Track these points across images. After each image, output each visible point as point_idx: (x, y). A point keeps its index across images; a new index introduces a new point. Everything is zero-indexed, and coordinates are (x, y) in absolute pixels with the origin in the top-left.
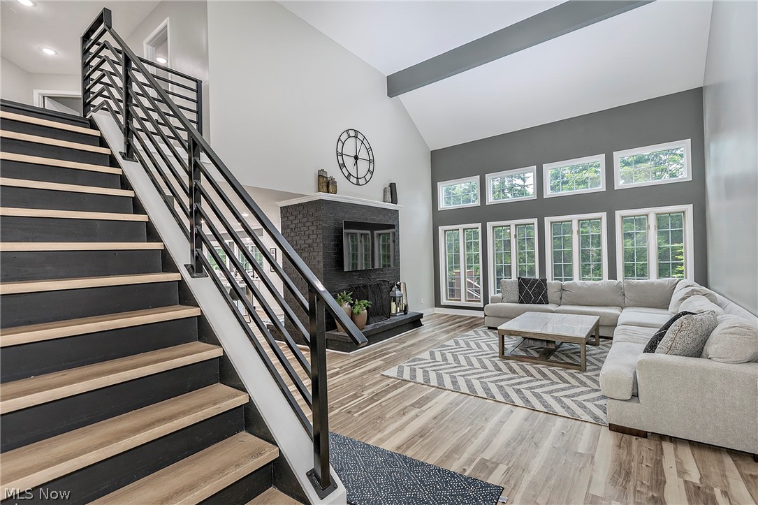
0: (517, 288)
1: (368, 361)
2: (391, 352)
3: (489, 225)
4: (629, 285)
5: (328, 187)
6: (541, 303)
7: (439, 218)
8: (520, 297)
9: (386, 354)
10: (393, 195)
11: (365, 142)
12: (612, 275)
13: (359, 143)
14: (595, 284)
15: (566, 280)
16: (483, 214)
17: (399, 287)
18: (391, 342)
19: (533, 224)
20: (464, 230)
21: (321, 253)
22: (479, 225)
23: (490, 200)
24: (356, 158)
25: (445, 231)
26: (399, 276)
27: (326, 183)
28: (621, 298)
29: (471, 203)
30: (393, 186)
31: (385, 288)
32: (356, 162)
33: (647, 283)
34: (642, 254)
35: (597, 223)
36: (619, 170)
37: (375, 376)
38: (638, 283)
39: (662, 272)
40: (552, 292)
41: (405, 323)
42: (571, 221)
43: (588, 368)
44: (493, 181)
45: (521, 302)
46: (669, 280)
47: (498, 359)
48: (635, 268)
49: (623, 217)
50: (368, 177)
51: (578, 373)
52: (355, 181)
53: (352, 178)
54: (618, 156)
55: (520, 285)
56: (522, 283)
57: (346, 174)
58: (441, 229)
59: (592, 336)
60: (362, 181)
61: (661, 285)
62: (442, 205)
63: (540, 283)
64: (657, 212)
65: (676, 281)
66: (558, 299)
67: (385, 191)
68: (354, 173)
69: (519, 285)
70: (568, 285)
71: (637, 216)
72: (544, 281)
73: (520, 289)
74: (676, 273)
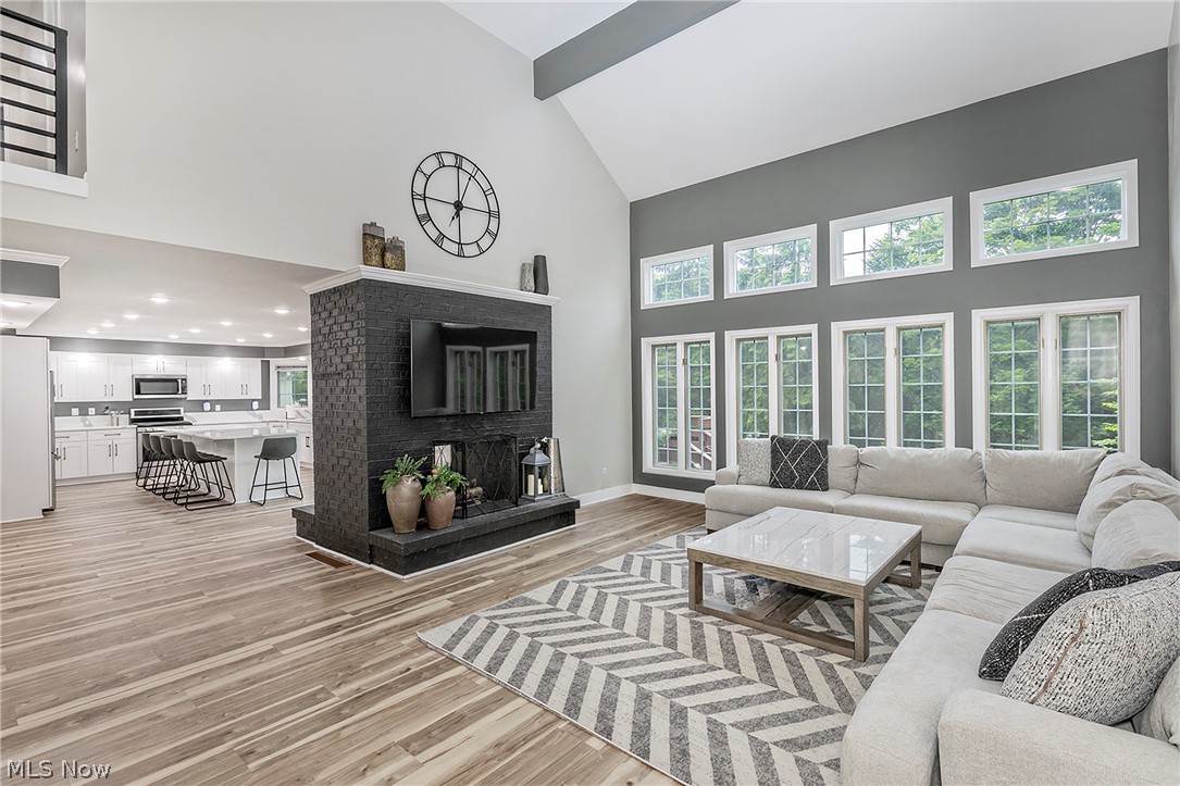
0: (768, 455)
1: (424, 599)
2: (486, 579)
3: (730, 337)
4: (995, 460)
5: (383, 256)
6: (812, 487)
7: (642, 323)
8: (772, 475)
9: (473, 582)
10: (541, 278)
11: (479, 177)
12: (964, 439)
13: (464, 178)
14: (924, 455)
15: (871, 443)
16: (718, 314)
17: (545, 448)
18: (503, 556)
19: (810, 335)
20: (686, 344)
21: (364, 382)
22: (711, 336)
23: (732, 289)
24: (458, 206)
25: (654, 347)
26: (551, 425)
27: (379, 247)
28: (978, 487)
29: (700, 296)
30: (541, 259)
31: (516, 448)
32: (458, 214)
33: (1034, 458)
34: (1028, 399)
35: (933, 334)
36: (980, 229)
37: (403, 642)
38: (1016, 457)
39: (1072, 434)
40: (837, 468)
41: (544, 515)
42: (883, 330)
43: (873, 651)
44: (737, 255)
45: (774, 484)
46: (1083, 454)
47: (686, 610)
48: (1013, 427)
49: (988, 323)
50: (485, 243)
51: (847, 665)
52: (454, 248)
53: (446, 244)
54: (980, 200)
55: (774, 451)
56: (780, 447)
57: (434, 235)
58: (646, 343)
59: (904, 563)
60: (470, 250)
61: (1063, 464)
62: (648, 300)
63: (813, 451)
64: (1062, 313)
65: (1100, 456)
66: (850, 483)
67: (523, 271)
68: (452, 233)
69: (772, 452)
70: (871, 456)
71: (1018, 320)
72: (823, 444)
73: (773, 458)
74: (1103, 437)
